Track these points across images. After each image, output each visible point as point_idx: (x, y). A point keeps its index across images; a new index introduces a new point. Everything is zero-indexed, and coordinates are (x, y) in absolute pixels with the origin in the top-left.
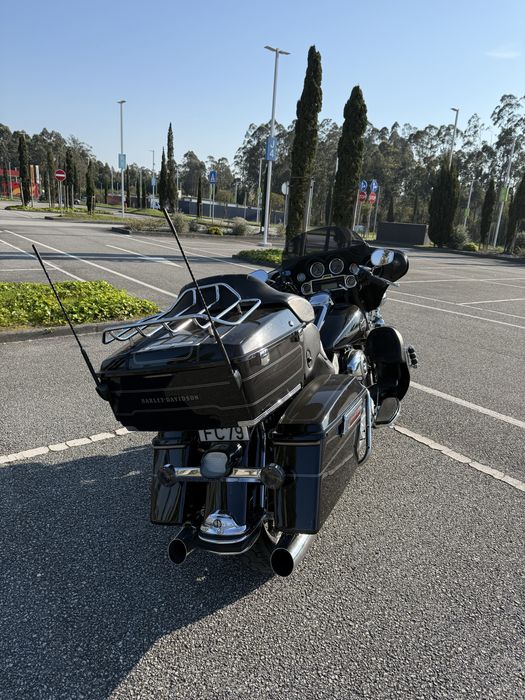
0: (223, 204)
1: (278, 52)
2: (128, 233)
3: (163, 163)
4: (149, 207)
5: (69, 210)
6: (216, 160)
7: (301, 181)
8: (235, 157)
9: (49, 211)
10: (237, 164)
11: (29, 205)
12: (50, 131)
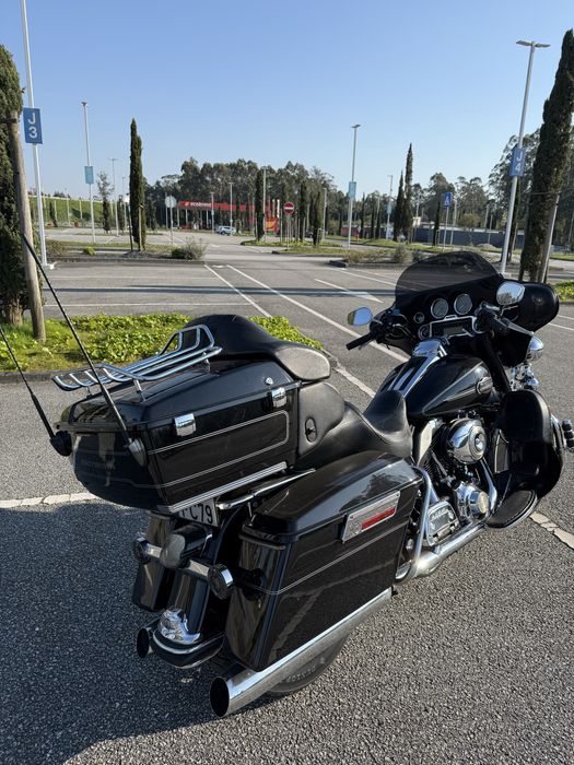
0: (467, 229)
1: (533, 46)
2: (344, 266)
3: (400, 188)
4: (384, 236)
5: (299, 244)
6: (468, 180)
7: (544, 198)
8: (490, 176)
9: (280, 245)
10: (492, 183)
11: (262, 239)
12: (294, 164)
